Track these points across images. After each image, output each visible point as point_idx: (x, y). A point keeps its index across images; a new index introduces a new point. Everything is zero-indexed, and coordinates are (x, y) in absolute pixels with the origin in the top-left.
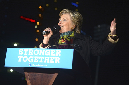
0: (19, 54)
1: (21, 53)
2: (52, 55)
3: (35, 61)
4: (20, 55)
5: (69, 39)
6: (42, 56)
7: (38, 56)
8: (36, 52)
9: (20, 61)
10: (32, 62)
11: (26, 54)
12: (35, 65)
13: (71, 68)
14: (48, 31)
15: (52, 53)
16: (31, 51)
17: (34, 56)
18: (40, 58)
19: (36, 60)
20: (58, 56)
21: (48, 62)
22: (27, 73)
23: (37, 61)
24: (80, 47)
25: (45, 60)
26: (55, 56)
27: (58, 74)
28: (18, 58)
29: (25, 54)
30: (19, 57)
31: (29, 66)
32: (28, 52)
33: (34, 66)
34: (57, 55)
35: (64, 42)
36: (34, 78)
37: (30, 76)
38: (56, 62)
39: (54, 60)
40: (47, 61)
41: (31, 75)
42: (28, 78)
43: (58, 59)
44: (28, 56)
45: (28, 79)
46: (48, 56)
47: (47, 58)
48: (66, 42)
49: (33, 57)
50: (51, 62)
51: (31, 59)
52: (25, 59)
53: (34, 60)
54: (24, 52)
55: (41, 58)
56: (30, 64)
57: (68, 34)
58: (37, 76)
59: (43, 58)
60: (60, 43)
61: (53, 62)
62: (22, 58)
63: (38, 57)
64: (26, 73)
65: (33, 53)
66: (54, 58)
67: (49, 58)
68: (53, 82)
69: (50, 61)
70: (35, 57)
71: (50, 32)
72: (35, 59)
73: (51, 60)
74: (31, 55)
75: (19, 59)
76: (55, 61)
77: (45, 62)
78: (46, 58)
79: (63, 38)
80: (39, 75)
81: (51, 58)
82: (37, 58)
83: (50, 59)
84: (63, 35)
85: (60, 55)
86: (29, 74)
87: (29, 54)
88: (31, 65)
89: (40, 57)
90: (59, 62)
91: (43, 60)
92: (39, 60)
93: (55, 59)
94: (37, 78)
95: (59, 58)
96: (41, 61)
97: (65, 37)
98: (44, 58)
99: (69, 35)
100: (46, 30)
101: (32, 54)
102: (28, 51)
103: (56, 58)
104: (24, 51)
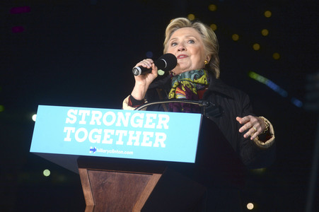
0: (68, 121)
1: (72, 119)
2: (147, 126)
3: (105, 142)
4: (69, 125)
5: (194, 89)
6: (122, 128)
7: (113, 127)
8: (109, 119)
9: (68, 139)
10: (99, 142)
11: (83, 122)
12: (105, 151)
13: (194, 162)
14: (146, 68)
15: (149, 120)
16: (97, 115)
17: (103, 127)
18: (117, 134)
19: (108, 139)
20: (163, 130)
21: (137, 144)
22: (85, 170)
23: (111, 142)
24: (218, 109)
25: (131, 138)
26: (155, 130)
27: (160, 175)
28: (65, 131)
29: (80, 123)
30: (66, 129)
31: (91, 154)
32: (88, 118)
33: (101, 153)
34: (159, 127)
35: (181, 94)
36: (103, 185)
37: (91, 178)
38: (156, 145)
39: (153, 139)
40: (134, 141)
41: (94, 175)
42: (86, 184)
43: (161, 137)
44: (89, 128)
45: (87, 186)
46: (138, 129)
47: (135, 135)
48: (187, 95)
49: (100, 131)
50: (144, 144)
51: (96, 136)
52: (81, 135)
53: (102, 139)
54: (79, 118)
55: (121, 133)
56: (92, 148)
57: (193, 76)
58: (109, 180)
59: (125, 132)
60: (171, 95)
61: (150, 144)
62: (73, 131)
63: (112, 132)
64: (83, 172)
65: (101, 120)
66: (151, 134)
67: (139, 133)
68: (149, 194)
69: (141, 141)
70: (106, 131)
71: (151, 69)
72: (106, 136)
73: (145, 139)
74: (96, 126)
75: (65, 135)
76: (154, 143)
77: (130, 143)
78: (131, 133)
79: (180, 86)
80: (114, 177)
81: (145, 134)
82: (109, 134)
83: (142, 137)
84: (181, 77)
85: (166, 127)
86: (91, 173)
87: (92, 123)
88: (94, 150)
89: (118, 132)
90: (163, 146)
91: (125, 139)
92: (115, 138)
93: (155, 136)
94: (110, 183)
95: (164, 135)
96: (120, 142)
97: (185, 83)
98: (128, 134)
99: (195, 78)
100: (143, 65)
101: (99, 123)
102: (88, 114)
103: (158, 134)
104: (80, 114)
